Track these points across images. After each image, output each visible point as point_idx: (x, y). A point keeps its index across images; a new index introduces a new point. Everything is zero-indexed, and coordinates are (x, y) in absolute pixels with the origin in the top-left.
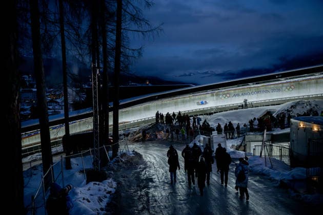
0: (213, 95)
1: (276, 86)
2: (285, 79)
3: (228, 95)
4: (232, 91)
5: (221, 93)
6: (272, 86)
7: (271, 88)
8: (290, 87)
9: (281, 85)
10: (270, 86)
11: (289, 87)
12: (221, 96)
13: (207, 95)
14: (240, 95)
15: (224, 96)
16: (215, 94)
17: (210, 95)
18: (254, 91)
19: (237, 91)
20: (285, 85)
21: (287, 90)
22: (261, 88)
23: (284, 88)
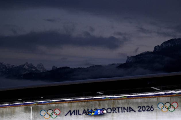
0: (27, 110)
1: (146, 100)
2: (163, 90)
3: (57, 112)
4: (66, 105)
5: (44, 107)
6: (139, 100)
7: (137, 103)
8: (171, 105)
9: (155, 100)
10: (135, 100)
11: (168, 105)
12: (43, 113)
13: (17, 109)
14: (81, 112)
15: (50, 112)
16: (31, 108)
17: (21, 108)
18: (106, 107)
19: (75, 104)
20: (162, 99)
21: (165, 109)
22: (120, 101)
23: (161, 106)
